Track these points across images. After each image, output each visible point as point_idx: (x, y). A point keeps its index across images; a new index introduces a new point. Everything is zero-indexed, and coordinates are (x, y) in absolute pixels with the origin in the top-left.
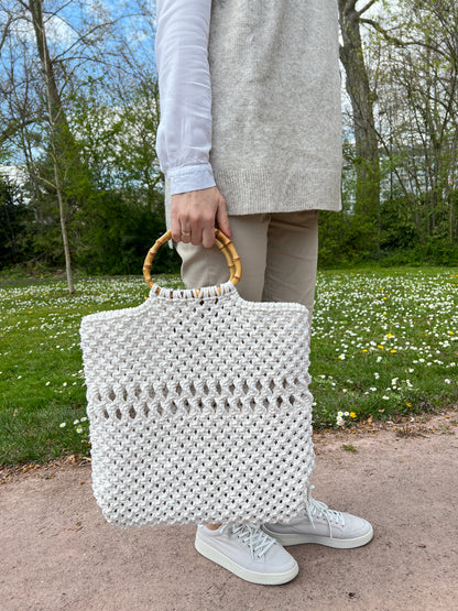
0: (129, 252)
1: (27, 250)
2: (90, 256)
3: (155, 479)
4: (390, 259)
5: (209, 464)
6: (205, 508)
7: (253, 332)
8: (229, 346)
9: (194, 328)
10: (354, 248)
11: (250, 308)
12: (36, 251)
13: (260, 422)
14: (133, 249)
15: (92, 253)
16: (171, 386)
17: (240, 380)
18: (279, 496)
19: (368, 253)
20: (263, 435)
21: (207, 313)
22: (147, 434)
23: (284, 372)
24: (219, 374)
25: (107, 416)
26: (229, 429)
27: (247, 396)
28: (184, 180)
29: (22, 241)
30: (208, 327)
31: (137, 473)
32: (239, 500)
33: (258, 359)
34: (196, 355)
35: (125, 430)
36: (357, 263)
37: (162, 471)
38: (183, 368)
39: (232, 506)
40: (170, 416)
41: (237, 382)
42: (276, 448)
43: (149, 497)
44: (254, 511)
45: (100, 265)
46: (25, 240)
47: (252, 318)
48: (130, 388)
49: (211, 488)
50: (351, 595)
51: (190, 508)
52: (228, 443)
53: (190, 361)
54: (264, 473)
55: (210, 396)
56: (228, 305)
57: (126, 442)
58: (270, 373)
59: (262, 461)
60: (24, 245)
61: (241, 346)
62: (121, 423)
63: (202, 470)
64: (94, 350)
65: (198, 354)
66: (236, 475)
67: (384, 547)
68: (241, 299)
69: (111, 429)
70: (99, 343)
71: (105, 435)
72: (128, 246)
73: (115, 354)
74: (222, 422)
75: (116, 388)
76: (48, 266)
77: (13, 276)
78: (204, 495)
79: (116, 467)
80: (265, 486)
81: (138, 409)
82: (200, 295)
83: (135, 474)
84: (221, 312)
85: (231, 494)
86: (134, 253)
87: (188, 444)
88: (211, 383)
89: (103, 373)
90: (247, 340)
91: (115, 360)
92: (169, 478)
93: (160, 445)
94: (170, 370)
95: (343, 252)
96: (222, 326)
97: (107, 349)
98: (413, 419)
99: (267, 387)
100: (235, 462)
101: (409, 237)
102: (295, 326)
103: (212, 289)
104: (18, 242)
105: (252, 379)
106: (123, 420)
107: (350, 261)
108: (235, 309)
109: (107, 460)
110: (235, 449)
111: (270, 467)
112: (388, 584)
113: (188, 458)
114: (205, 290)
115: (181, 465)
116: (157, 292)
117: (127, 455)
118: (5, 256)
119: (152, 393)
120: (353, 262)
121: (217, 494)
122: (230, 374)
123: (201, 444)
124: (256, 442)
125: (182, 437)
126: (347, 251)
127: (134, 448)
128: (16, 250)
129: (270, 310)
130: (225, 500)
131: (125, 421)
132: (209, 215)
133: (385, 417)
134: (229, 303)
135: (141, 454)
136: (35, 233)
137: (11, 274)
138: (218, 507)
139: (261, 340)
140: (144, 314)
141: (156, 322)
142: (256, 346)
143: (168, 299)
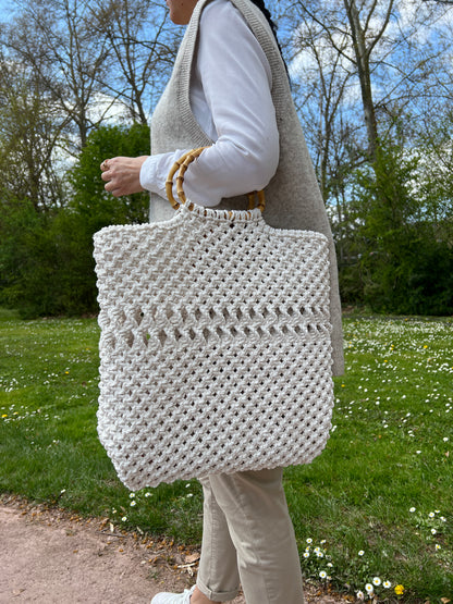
0: (416, 292)
2: (378, 294)
5: (242, 398)
7: (282, 258)
8: (260, 271)
9: (225, 250)
11: (277, 234)
13: (292, 350)
14: (421, 288)
15: (380, 290)
16: (204, 310)
17: (272, 306)
20: (295, 364)
21: (237, 237)
22: (177, 365)
23: (313, 300)
24: (252, 300)
26: (262, 359)
27: (280, 323)
30: (239, 250)
31: (164, 412)
32: (271, 438)
33: (289, 285)
34: (228, 279)
35: (153, 360)
37: (191, 409)
38: (216, 292)
39: (263, 446)
40: (203, 344)
41: (270, 308)
42: (306, 378)
43: (175, 442)
44: (284, 450)
45: (386, 303)
47: (281, 244)
48: (161, 309)
49: (243, 426)
52: (260, 375)
53: (223, 285)
55: (243, 323)
57: (153, 374)
58: (301, 299)
59: (294, 393)
61: (272, 271)
62: (149, 350)
63: (235, 405)
65: (230, 278)
66: (269, 409)
69: (136, 359)
72: (416, 284)
73: (144, 269)
74: (255, 352)
78: (236, 435)
80: (295, 420)
81: (170, 333)
83: (161, 414)
84: (251, 237)
85: (263, 431)
86: (423, 292)
87: (220, 376)
88: (244, 309)
90: (278, 265)
91: (144, 277)
92: (199, 417)
93: (192, 378)
94: (202, 293)
96: (252, 251)
99: (299, 312)
100: (267, 395)
102: (321, 253)
103: (243, 213)
106: (151, 348)
108: (264, 235)
109: (128, 398)
110: (267, 381)
113: (220, 392)
115: (213, 400)
116: (191, 208)
117: (154, 390)
123: (234, 376)
125: (214, 368)
127: (162, 381)
129: (297, 236)
131: (154, 349)
134: (258, 229)
135: (170, 389)
139: (291, 266)
140: (176, 228)
141: (188, 239)
142: (287, 271)
143: (201, 216)
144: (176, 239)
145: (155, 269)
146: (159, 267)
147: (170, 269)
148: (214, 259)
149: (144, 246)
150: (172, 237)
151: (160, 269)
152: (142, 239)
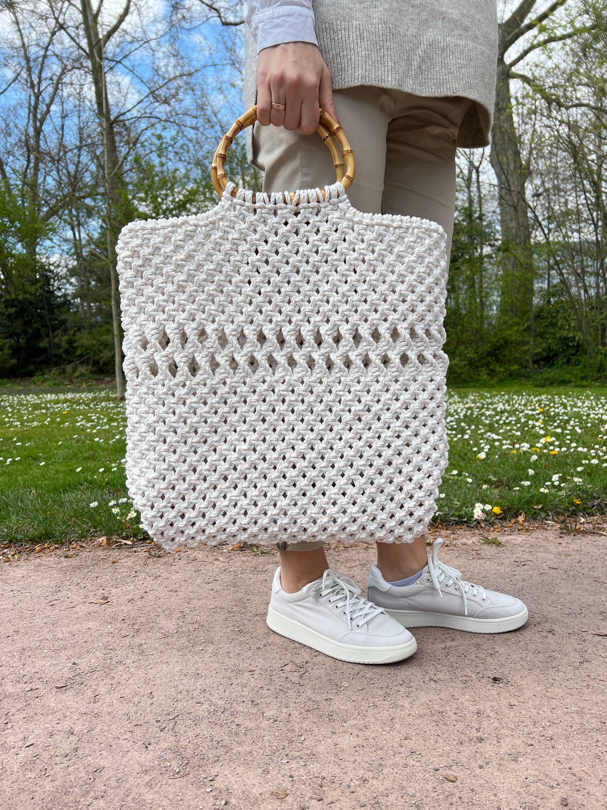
1: (67, 352)
3: (223, 467)
4: (546, 376)
5: (301, 446)
6: (293, 511)
7: (369, 257)
8: (334, 277)
9: (284, 249)
10: (498, 360)
11: (365, 221)
12: (79, 352)
13: (376, 387)
16: (250, 331)
17: (349, 326)
18: (399, 496)
19: (516, 367)
20: (380, 406)
21: (304, 229)
22: (213, 400)
23: (412, 317)
24: (318, 318)
25: (154, 372)
26: (331, 397)
27: (359, 350)
28: (278, 26)
29: (62, 339)
30: (304, 248)
31: (197, 457)
32: (343, 501)
33: (375, 296)
34: (286, 288)
35: (181, 392)
36: (501, 381)
37: (233, 456)
38: (267, 308)
39: (332, 510)
40: (247, 375)
41: (345, 329)
42: (397, 425)
43: (212, 495)
44: (363, 519)
46: (66, 337)
47: (369, 236)
48: (190, 329)
49: (302, 483)
50: (495, 680)
51: (272, 511)
52: (329, 417)
53: (277, 298)
54: (378, 462)
55: (305, 350)
56: (334, 216)
57: (181, 409)
58: (393, 317)
59: (377, 444)
60: (64, 345)
61: (353, 277)
62: (176, 381)
63: (291, 455)
64: (139, 274)
65: (289, 288)
66: (340, 463)
67: (545, 634)
68: (353, 210)
69: (160, 390)
70: (147, 261)
71: (151, 400)
73: (170, 279)
74: (321, 388)
75: (171, 329)
76: (93, 372)
77: (48, 383)
78: (292, 492)
79: (166, 447)
80: (380, 480)
81: (202, 361)
82: (295, 199)
83: (192, 458)
84: (324, 227)
85: (332, 492)
87: (271, 418)
88: (306, 331)
89: (150, 307)
90: (361, 268)
91: (170, 288)
92: (242, 466)
93: (233, 418)
94: (248, 309)
95: (482, 366)
96: (324, 248)
97: (158, 271)
98: (583, 520)
99: (388, 335)
100: (338, 445)
101: (572, 351)
102: (429, 250)
103: (313, 192)
104: (56, 340)
105: (366, 326)
106: (179, 378)
107: (492, 377)
108: (345, 223)
109: (152, 437)
110: (338, 427)
111: (387, 453)
112: (551, 671)
113: (272, 437)
114: (304, 193)
115: (262, 447)
116: (233, 194)
117: (182, 429)
118: (39, 359)
119: (223, 340)
120: (496, 379)
121: (311, 492)
122: (335, 318)
123: (290, 418)
124: (370, 416)
125: (263, 407)
126: (487, 365)
127: (193, 419)
128: (54, 351)
129: (395, 225)
130: (322, 501)
131: (182, 379)
132: (311, 78)
133: (543, 515)
134: (337, 214)
135: (203, 429)
136: (80, 329)
137: (44, 381)
138: (313, 511)
139: (381, 268)
140: (213, 223)
141: (230, 237)
142: (374, 277)
143: (248, 204)
144: (213, 237)
145: (183, 277)
146: (189, 275)
147: (204, 276)
148: (267, 262)
149: (168, 248)
150: (208, 236)
151: (191, 277)
152: (167, 239)
